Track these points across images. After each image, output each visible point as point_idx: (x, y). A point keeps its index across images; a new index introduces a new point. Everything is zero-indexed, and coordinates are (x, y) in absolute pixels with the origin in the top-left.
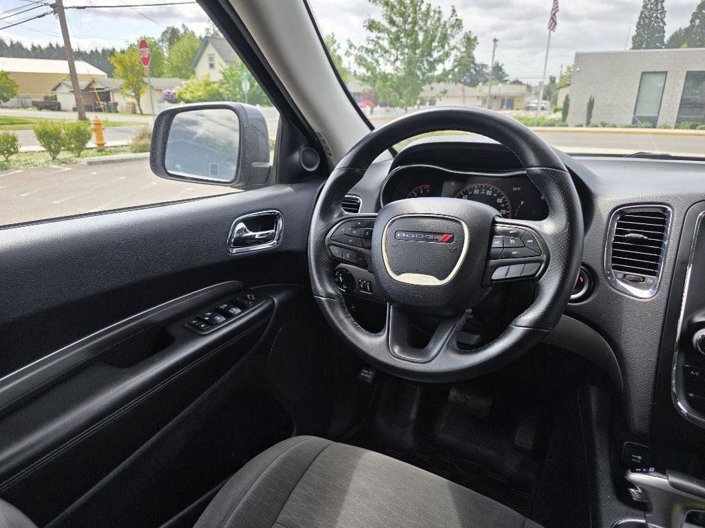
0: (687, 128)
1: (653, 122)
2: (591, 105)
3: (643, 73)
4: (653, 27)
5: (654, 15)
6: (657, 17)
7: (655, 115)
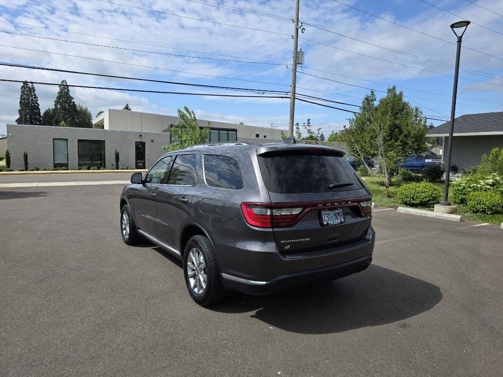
0: (86, 170)
1: (65, 166)
2: (26, 157)
3: (53, 139)
4: (32, 106)
5: (31, 98)
6: (32, 100)
7: (67, 162)
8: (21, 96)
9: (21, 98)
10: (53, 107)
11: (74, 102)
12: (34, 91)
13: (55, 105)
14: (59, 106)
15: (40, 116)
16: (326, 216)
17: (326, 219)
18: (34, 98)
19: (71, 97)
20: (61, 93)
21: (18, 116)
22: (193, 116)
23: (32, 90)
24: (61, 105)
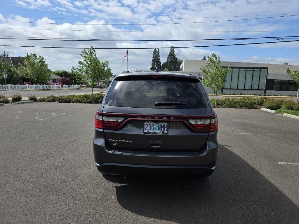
8: (153, 56)
9: (153, 58)
10: (167, 61)
11: (176, 57)
12: (159, 53)
13: (168, 60)
14: (169, 60)
15: (160, 66)
16: (149, 126)
17: (148, 128)
18: (159, 57)
19: (175, 55)
20: (170, 53)
21: (151, 67)
22: (218, 60)
23: (158, 52)
24: (170, 59)
